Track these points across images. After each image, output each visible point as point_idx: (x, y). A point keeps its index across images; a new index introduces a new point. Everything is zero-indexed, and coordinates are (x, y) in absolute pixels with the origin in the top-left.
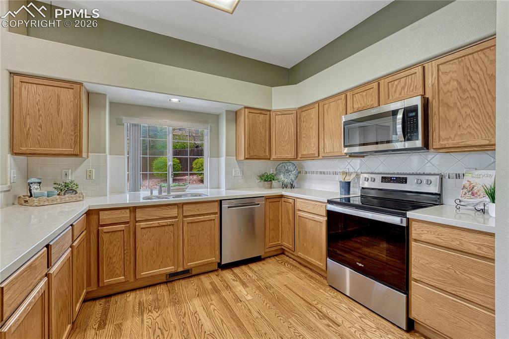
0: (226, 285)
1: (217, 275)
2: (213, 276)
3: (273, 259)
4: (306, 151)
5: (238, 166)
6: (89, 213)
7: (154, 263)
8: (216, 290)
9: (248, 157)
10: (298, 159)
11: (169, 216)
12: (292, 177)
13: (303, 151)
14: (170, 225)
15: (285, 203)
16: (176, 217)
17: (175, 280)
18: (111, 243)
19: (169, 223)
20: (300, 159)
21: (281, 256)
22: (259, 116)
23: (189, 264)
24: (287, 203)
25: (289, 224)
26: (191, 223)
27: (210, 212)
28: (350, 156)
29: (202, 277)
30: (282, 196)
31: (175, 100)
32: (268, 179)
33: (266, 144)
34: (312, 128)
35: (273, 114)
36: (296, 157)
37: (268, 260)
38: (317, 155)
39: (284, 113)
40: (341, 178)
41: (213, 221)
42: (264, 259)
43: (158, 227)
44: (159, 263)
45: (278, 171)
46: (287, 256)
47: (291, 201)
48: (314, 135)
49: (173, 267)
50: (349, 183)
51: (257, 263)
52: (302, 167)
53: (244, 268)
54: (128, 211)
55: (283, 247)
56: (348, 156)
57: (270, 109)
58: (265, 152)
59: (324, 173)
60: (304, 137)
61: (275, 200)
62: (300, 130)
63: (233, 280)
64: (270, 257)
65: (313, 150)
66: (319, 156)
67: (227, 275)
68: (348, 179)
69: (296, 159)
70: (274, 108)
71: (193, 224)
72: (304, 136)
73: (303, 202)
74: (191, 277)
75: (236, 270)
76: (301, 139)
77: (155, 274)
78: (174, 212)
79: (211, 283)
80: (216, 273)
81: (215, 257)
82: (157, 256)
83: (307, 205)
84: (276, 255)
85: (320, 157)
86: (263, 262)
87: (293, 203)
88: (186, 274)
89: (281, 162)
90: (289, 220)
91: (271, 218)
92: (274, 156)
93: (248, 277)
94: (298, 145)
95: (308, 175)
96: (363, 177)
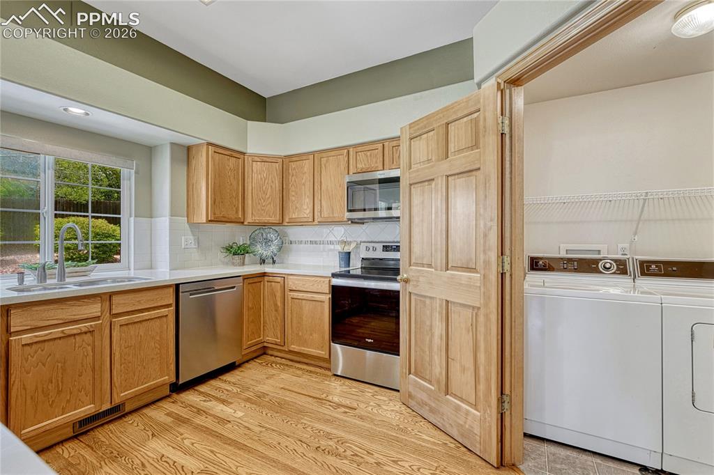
0: (195, 410)
1: (173, 402)
2: (167, 405)
3: (252, 362)
4: (296, 214)
5: (190, 233)
7: (51, 406)
8: (181, 420)
9: (213, 219)
10: (283, 224)
11: (85, 316)
12: (274, 248)
13: (292, 214)
14: (86, 333)
15: (269, 283)
16: (98, 318)
17: (92, 429)
19: (84, 330)
20: (286, 224)
21: (262, 357)
22: (229, 160)
23: (122, 395)
24: (273, 283)
25: (276, 310)
26: (127, 324)
27: (159, 304)
28: (352, 222)
29: (148, 412)
30: (264, 275)
31: (76, 110)
32: (237, 252)
33: (238, 200)
34: (304, 184)
35: (248, 160)
36: (281, 222)
37: (247, 365)
38: (310, 219)
39: (264, 159)
40: (339, 248)
41: (165, 319)
42: (240, 366)
43: (60, 338)
44: (63, 404)
45: (253, 240)
46: (272, 355)
47: (279, 279)
48: (308, 193)
49: (92, 405)
50: (349, 253)
51: (232, 372)
52: (285, 235)
53: (214, 382)
55: (265, 344)
56: (350, 222)
57: (244, 151)
58: (237, 212)
59: (316, 243)
60: (294, 196)
61: (256, 280)
62: (287, 185)
63: (205, 401)
64: (247, 362)
65: (306, 213)
66: (314, 221)
67: (190, 397)
68: (347, 249)
69: (280, 224)
70: (250, 151)
71: (130, 326)
72: (293, 193)
73: (298, 280)
74: (124, 416)
75: (203, 388)
76: (289, 199)
77: (53, 426)
78: (95, 309)
79: (168, 414)
80: (169, 400)
81: (168, 375)
82: (59, 392)
83: (304, 283)
84: (256, 358)
85: (316, 222)
86: (241, 369)
87: (282, 282)
88: (116, 413)
89: (258, 227)
90: (276, 305)
91: (250, 306)
92: (249, 219)
93: (225, 391)
94: (284, 206)
95: (294, 245)
96: (363, 246)
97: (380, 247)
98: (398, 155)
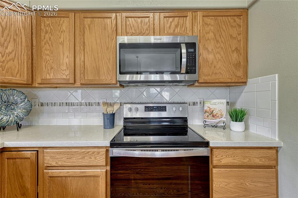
10: (33, 86)
12: (19, 112)
15: (11, 161)
20: (37, 85)
24: (17, 160)
28: (121, 85)
30: (3, 150)
34: (62, 44)
36: (30, 83)
38: (72, 81)
47: (28, 154)
50: (113, 115)
52: (36, 97)
56: (118, 85)
60: (48, 55)
65: (65, 74)
66: (75, 82)
68: (110, 110)
69: (29, 85)
72: (48, 52)
76: (41, 57)
83: (69, 156)
85: (78, 84)
87: (34, 158)
90: (23, 188)
94: (34, 65)
95: (45, 108)
96: (126, 107)
97: (142, 107)
98: (168, 25)
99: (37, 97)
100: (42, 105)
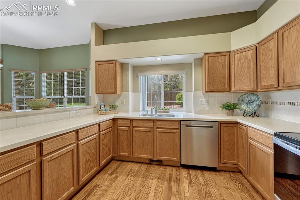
0: (178, 179)
1: (177, 170)
2: (174, 170)
3: (227, 174)
4: (266, 82)
5: (203, 97)
6: (114, 120)
7: (141, 151)
8: (170, 180)
9: (208, 90)
10: (258, 91)
11: (149, 126)
13: (263, 83)
14: (149, 132)
15: (240, 129)
16: (152, 128)
17: (153, 164)
18: (123, 135)
19: (148, 130)
20: (260, 90)
21: (237, 174)
22: (218, 58)
23: (160, 157)
24: (242, 130)
25: (243, 148)
26: (161, 132)
27: (173, 127)
29: (168, 168)
30: (237, 123)
31: (159, 59)
32: (230, 108)
33: (225, 79)
35: (232, 54)
36: (255, 89)
37: (223, 174)
38: (276, 86)
39: (241, 51)
41: (175, 134)
42: (219, 171)
43: (142, 131)
44: (144, 152)
45: (241, 101)
46: (244, 176)
48: (273, 65)
49: (151, 156)
51: (211, 172)
53: (199, 172)
54: (129, 121)
55: (239, 167)
57: (229, 50)
58: (224, 86)
59: (293, 104)
60: (264, 70)
61: (230, 125)
62: (260, 63)
63: (185, 178)
64: (225, 171)
65: (273, 81)
66: (278, 86)
67: (184, 173)
70: (233, 49)
71: (162, 133)
72: (264, 68)
74: (162, 165)
75: (192, 172)
76: (261, 72)
77: (141, 157)
78: (151, 124)
79: (170, 174)
80: (178, 169)
81: (176, 158)
82: (143, 147)
84: (232, 172)
85: (280, 88)
86: (217, 173)
87: (246, 130)
88: (159, 163)
90: (243, 144)
91: (226, 139)
92: (233, 89)
93: (197, 180)
94: (258, 78)
95: (275, 105)
99: (271, 97)
100: (273, 104)
